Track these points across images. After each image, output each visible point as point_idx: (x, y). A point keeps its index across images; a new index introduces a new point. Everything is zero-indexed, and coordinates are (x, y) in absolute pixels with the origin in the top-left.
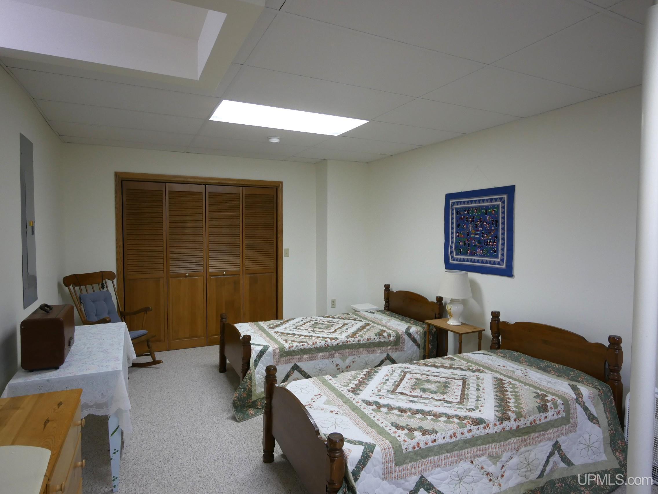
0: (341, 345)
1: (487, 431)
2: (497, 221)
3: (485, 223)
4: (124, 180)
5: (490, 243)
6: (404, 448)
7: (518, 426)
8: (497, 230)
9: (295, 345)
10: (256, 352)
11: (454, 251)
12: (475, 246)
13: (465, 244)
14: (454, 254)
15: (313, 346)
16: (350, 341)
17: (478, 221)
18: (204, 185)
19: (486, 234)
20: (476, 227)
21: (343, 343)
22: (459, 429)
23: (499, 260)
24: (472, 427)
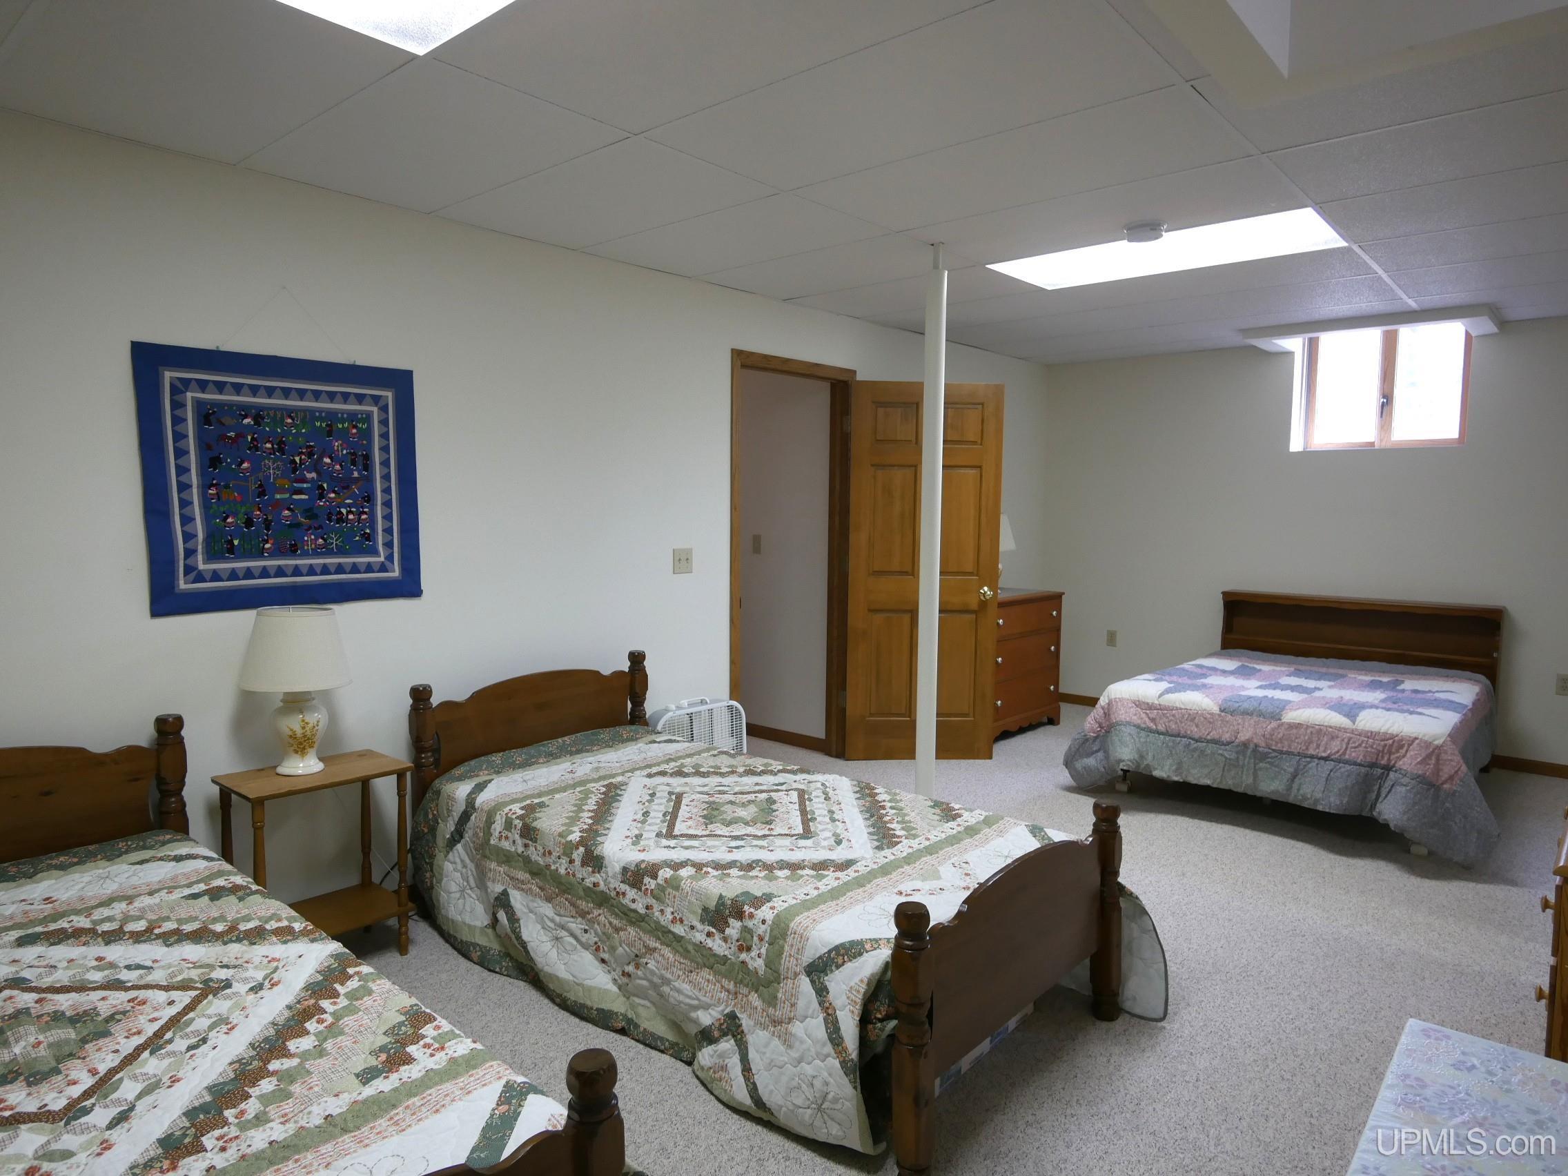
2: (367, 458)
3: (327, 460)
5: (351, 517)
8: (370, 480)
11: (200, 547)
12: (296, 525)
13: (249, 523)
14: (200, 557)
17: (302, 453)
19: (334, 492)
20: (294, 470)
23: (382, 559)
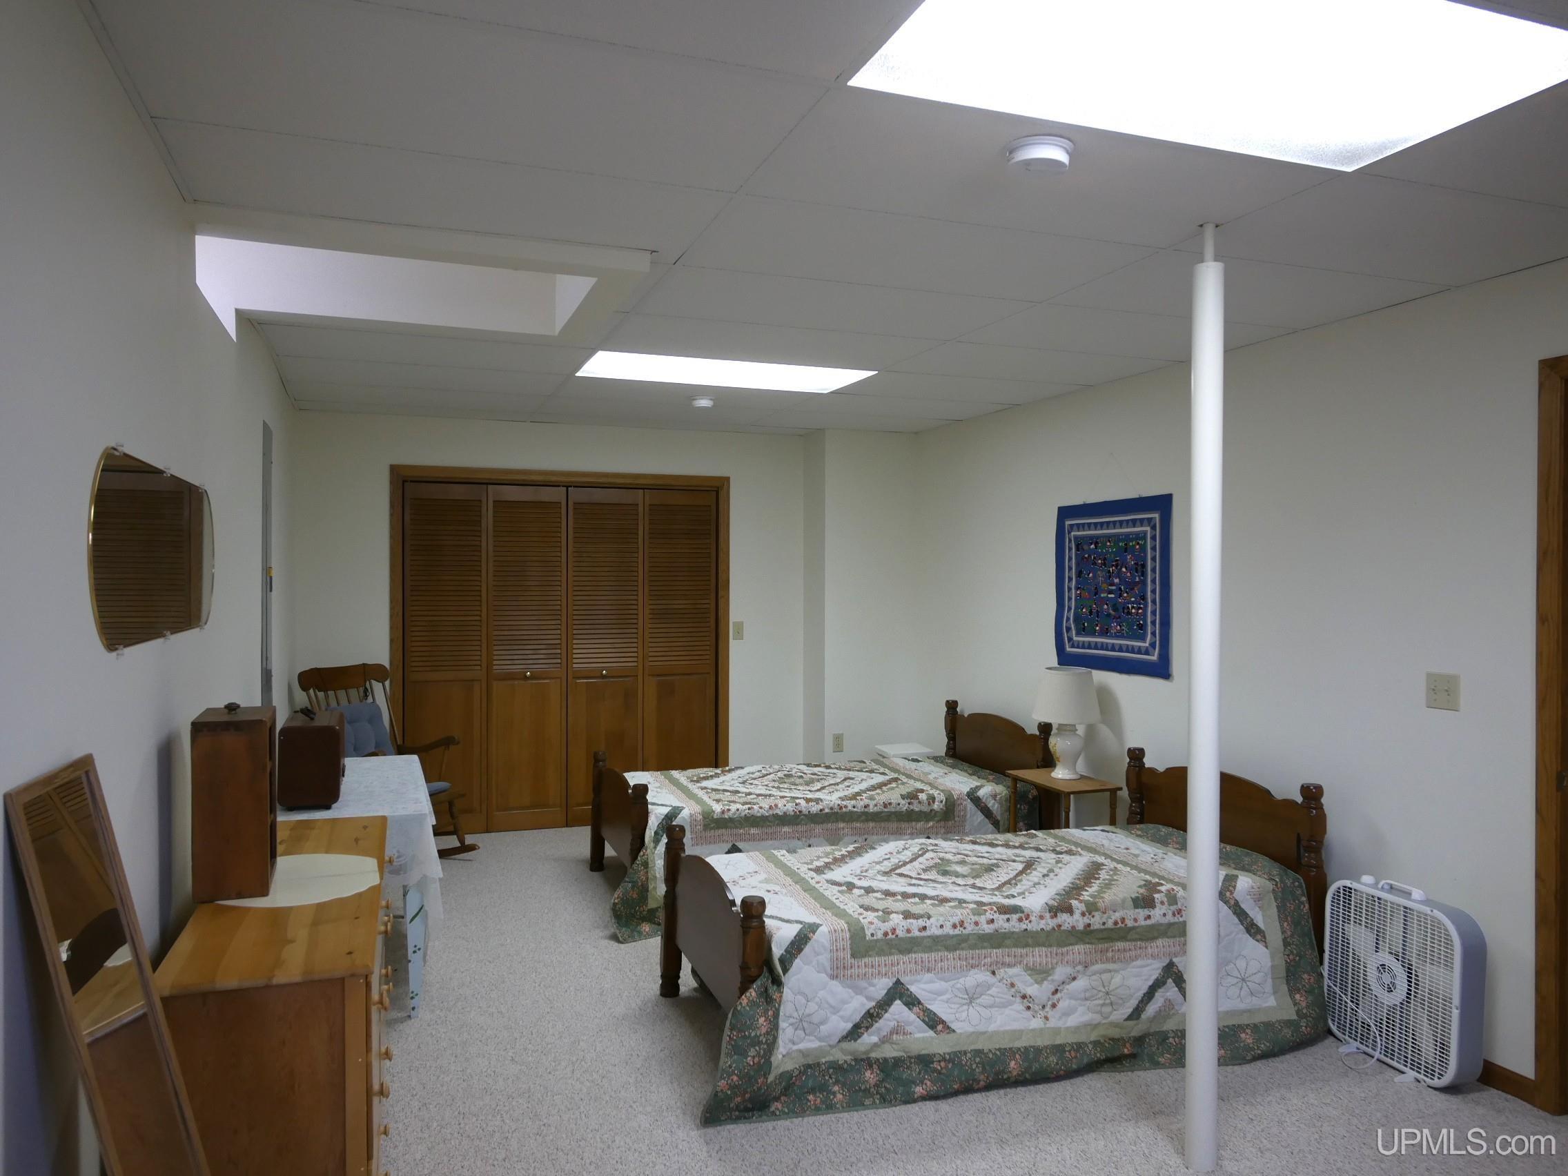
0: (827, 813)
1: (1024, 927)
2: (1144, 566)
3: (1124, 570)
4: (406, 481)
5: (1133, 611)
6: (868, 933)
7: (1089, 925)
8: (1144, 583)
9: (734, 807)
10: (657, 817)
11: (1073, 626)
12: (1109, 615)
13: (1091, 613)
14: (1074, 632)
15: (771, 812)
16: (846, 807)
17: (1113, 565)
18: (565, 488)
19: (1126, 592)
20: (1110, 577)
21: (831, 809)
22: (972, 917)
23: (1147, 645)
24: (996, 916)
